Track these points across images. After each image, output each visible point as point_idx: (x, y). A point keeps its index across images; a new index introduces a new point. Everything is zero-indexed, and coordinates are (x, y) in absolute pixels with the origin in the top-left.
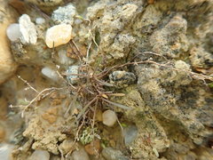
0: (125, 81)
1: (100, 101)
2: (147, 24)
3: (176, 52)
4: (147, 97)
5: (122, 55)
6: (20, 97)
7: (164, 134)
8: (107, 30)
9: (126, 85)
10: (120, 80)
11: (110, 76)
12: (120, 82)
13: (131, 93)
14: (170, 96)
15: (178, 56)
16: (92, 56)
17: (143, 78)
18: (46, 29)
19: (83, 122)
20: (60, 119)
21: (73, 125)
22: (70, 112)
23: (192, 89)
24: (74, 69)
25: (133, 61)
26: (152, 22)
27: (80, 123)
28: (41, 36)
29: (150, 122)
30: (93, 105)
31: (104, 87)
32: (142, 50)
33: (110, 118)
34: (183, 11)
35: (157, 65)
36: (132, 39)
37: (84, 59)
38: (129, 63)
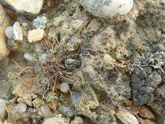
0: (73, 65)
1: (59, 76)
2: (90, 31)
3: (107, 49)
4: (86, 75)
5: (73, 50)
6: (9, 71)
7: (95, 98)
8: (64, 34)
9: (74, 68)
10: (71, 64)
11: (65, 61)
12: (71, 66)
13: (78, 73)
14: (100, 76)
15: (109, 51)
16: (55, 48)
17: (84, 64)
18: (28, 30)
19: (48, 88)
20: (34, 86)
21: (41, 90)
22: (40, 82)
23: (115, 72)
24: (44, 56)
25: (80, 53)
26: (93, 30)
27: (46, 89)
28: (25, 35)
29: (88, 91)
30: (54, 78)
31: (61, 68)
32: (86, 47)
33: (64, 88)
34: (112, 24)
36: (79, 41)
37: (50, 50)
38: (77, 54)
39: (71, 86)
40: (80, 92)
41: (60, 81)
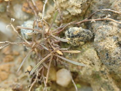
0: (81, 38)
1: (55, 58)
4: (104, 55)
5: (79, 11)
9: (82, 43)
10: (76, 36)
11: (66, 33)
12: (76, 39)
13: (87, 51)
16: (48, 11)
17: (100, 35)
19: (36, 79)
20: (12, 77)
21: (25, 82)
22: (22, 69)
24: (29, 24)
25: (90, 18)
27: (33, 81)
29: (105, 83)
30: (47, 62)
32: (100, 7)
33: (64, 78)
35: (115, 22)
37: (40, 14)
38: (86, 20)
39: (75, 75)
40: (89, 85)
41: (57, 67)
